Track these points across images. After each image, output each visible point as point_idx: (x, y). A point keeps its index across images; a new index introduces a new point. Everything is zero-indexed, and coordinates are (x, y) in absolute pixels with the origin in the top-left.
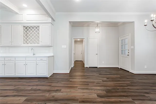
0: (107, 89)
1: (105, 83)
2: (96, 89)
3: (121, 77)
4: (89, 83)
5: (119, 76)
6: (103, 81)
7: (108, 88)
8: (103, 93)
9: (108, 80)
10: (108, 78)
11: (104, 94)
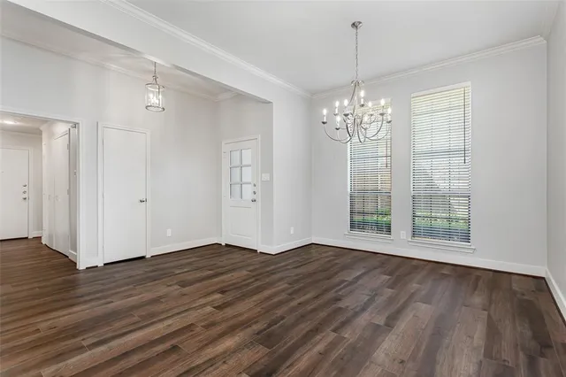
0: (258, 334)
1: (229, 312)
2: (225, 352)
3: (254, 274)
4: (174, 342)
5: (245, 272)
6: (219, 308)
7: (256, 327)
8: (260, 354)
9: (229, 297)
10: (223, 292)
11: (266, 358)
